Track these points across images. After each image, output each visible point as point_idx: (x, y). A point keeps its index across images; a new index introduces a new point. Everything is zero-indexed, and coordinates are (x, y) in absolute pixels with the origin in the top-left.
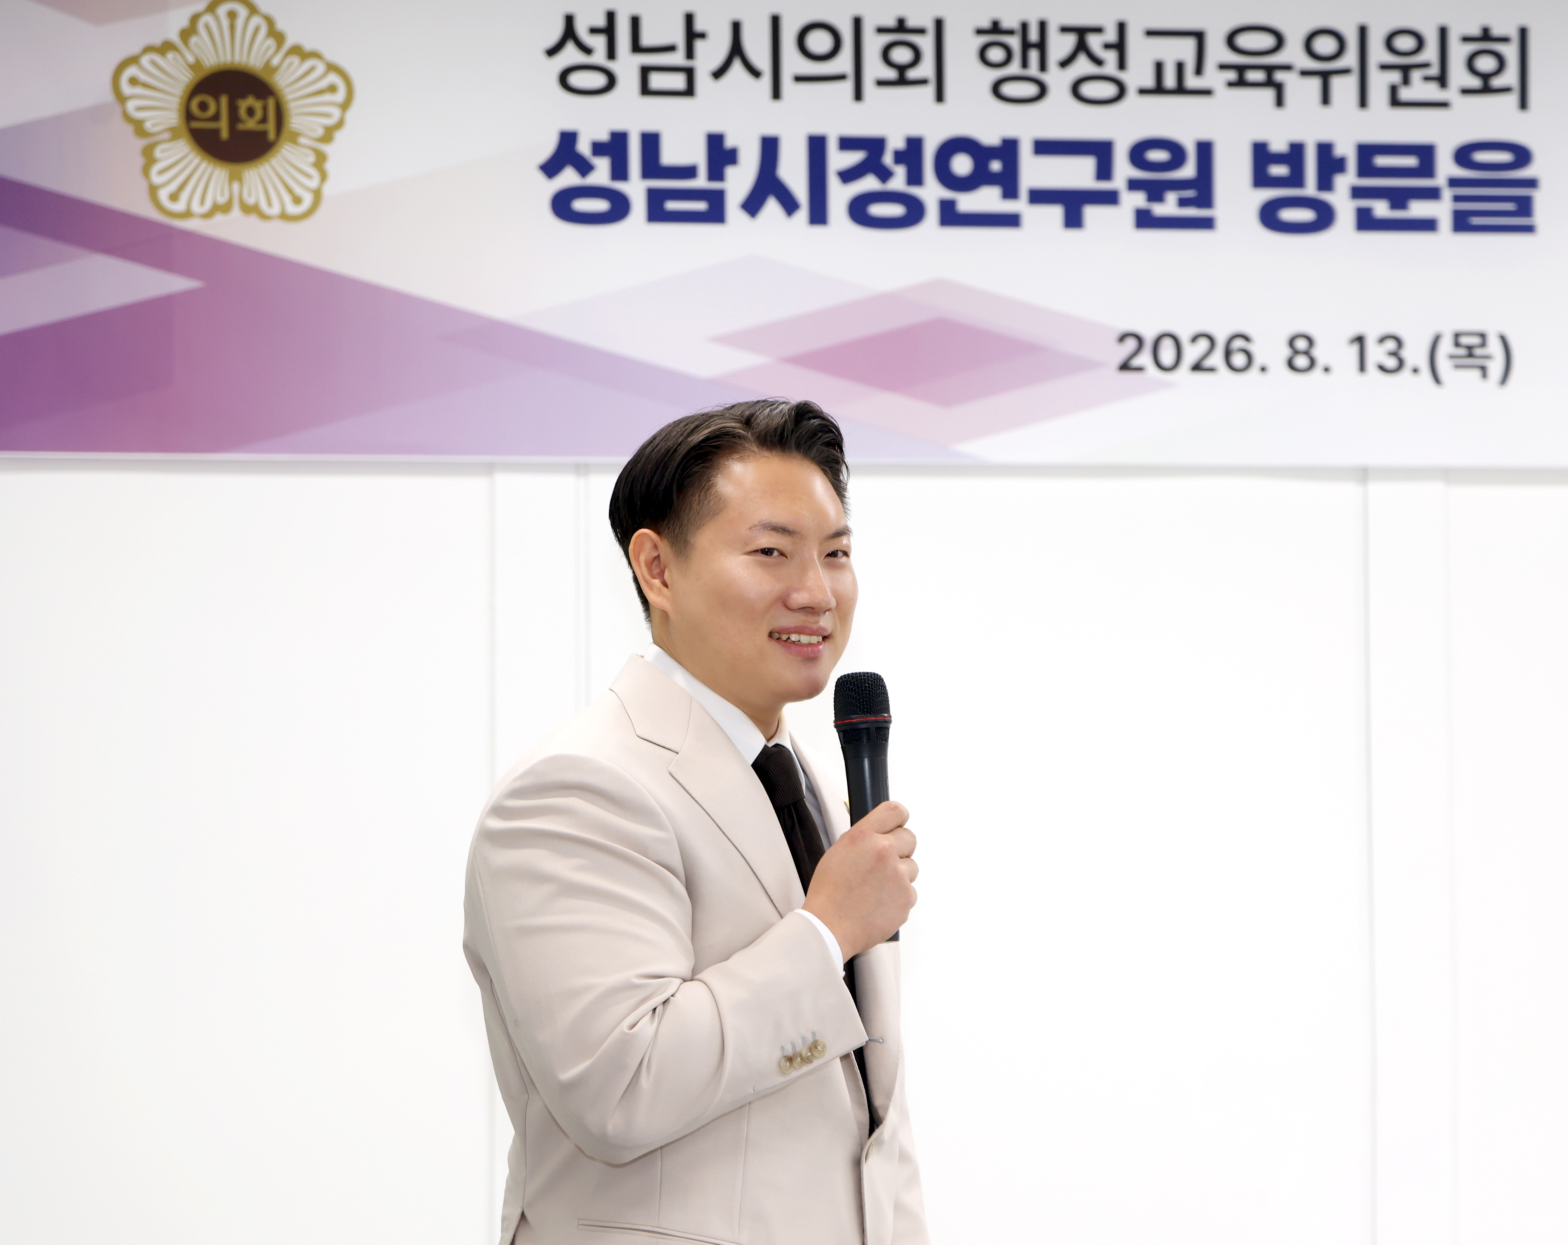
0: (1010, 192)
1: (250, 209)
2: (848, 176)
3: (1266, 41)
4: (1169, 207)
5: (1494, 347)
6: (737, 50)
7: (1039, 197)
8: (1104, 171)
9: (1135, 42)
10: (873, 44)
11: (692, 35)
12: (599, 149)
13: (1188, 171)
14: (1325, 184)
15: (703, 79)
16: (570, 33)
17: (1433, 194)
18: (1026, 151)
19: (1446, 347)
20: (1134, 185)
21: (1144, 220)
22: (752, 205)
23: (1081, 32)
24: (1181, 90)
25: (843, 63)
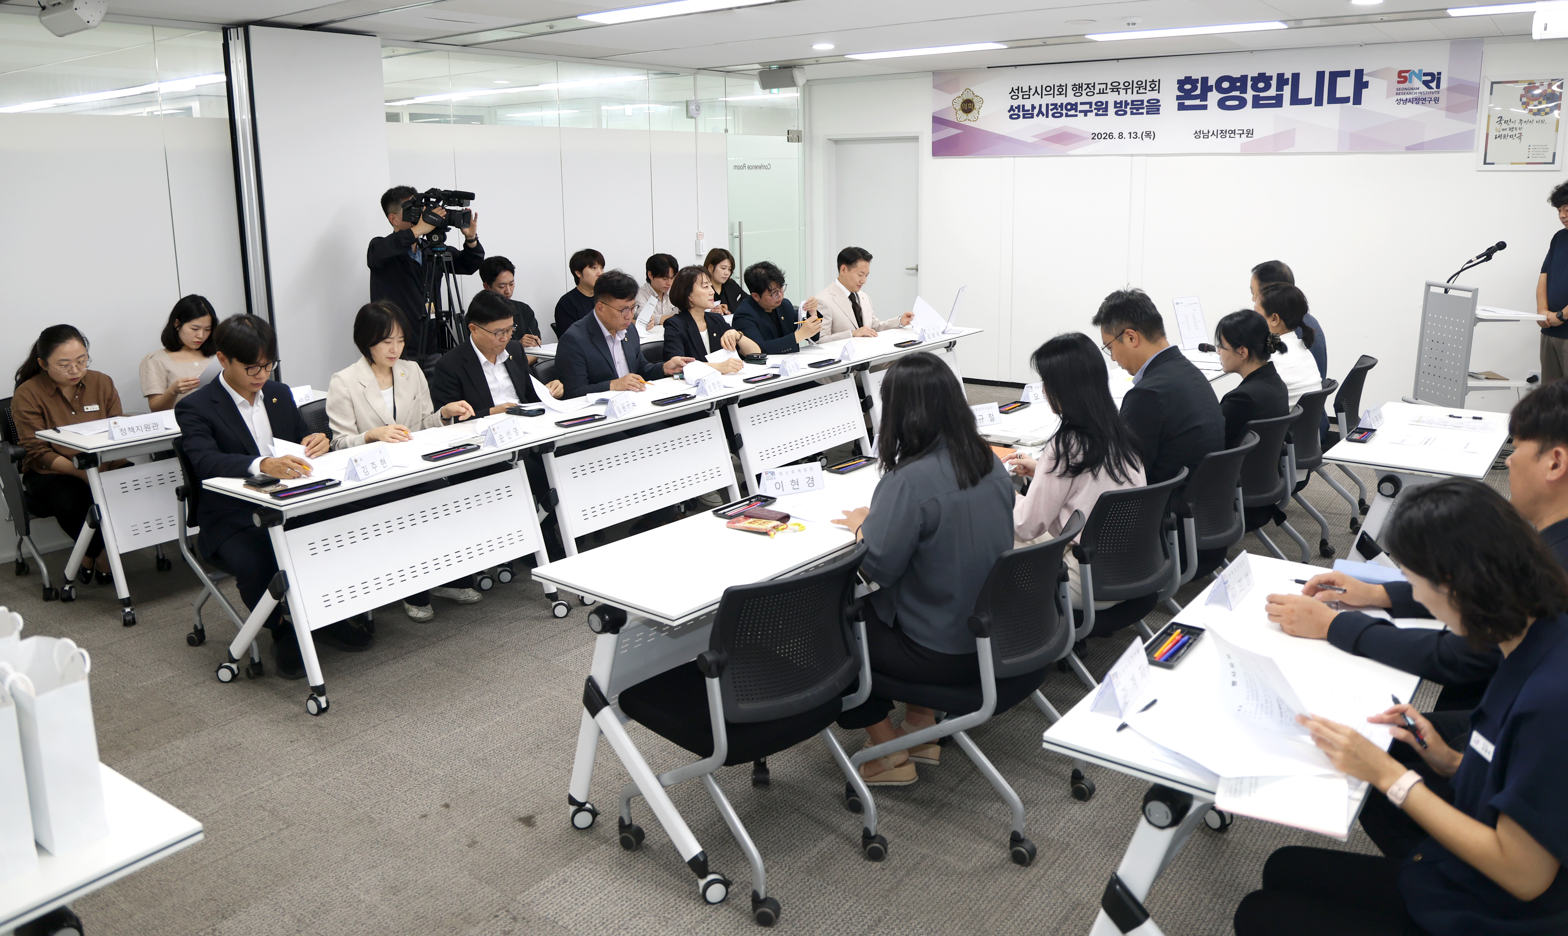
0: (1076, 111)
1: (969, 120)
2: (1052, 110)
3: (1117, 84)
4: (1101, 112)
5: (1152, 134)
6: (1036, 91)
7: (1080, 112)
8: (1091, 107)
9: (1096, 85)
10: (1056, 88)
11: (1030, 89)
12: (1016, 108)
13: (1104, 106)
14: (1126, 107)
15: (1031, 96)
16: (1013, 90)
17: (1143, 108)
18: (1079, 104)
19: (1144, 134)
20: (1095, 109)
21: (1097, 115)
22: (1038, 115)
23: (1088, 84)
24: (1103, 93)
25: (1052, 92)
